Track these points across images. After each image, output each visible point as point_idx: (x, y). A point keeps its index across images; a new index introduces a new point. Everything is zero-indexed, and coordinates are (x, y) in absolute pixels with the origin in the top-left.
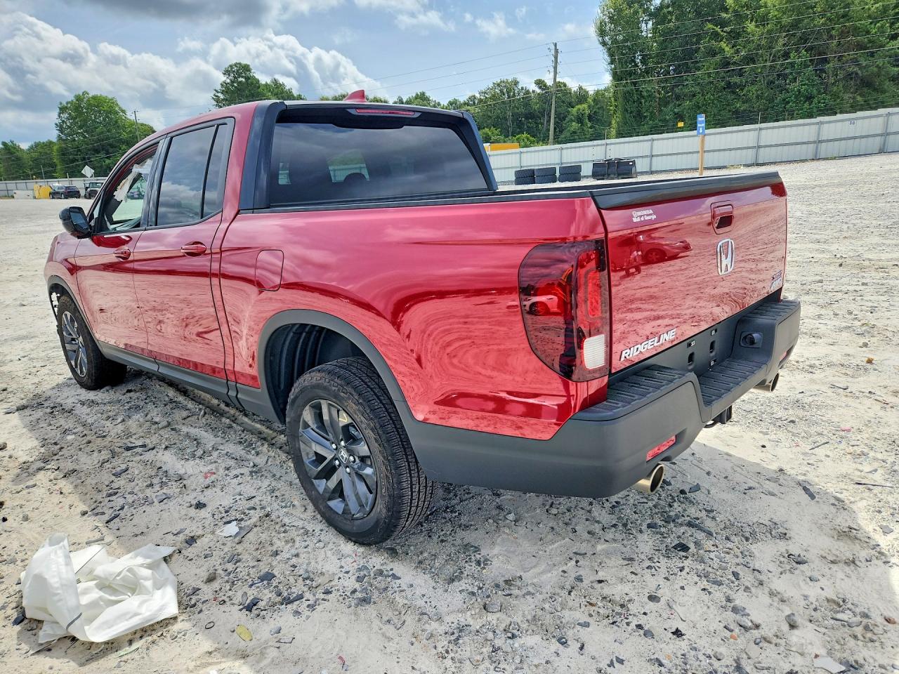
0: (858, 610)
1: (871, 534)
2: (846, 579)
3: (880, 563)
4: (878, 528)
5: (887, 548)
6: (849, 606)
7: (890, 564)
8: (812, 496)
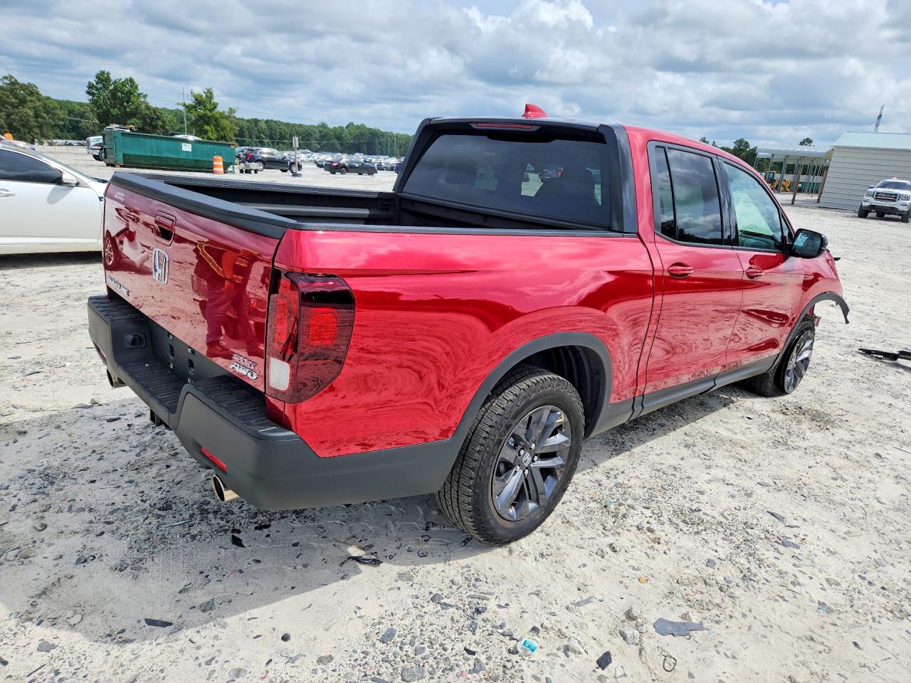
0: (7, 564)
1: (55, 631)
2: (36, 577)
3: (23, 610)
4: (55, 642)
5: (28, 629)
6: (15, 562)
7: (13, 616)
8: (150, 622)
